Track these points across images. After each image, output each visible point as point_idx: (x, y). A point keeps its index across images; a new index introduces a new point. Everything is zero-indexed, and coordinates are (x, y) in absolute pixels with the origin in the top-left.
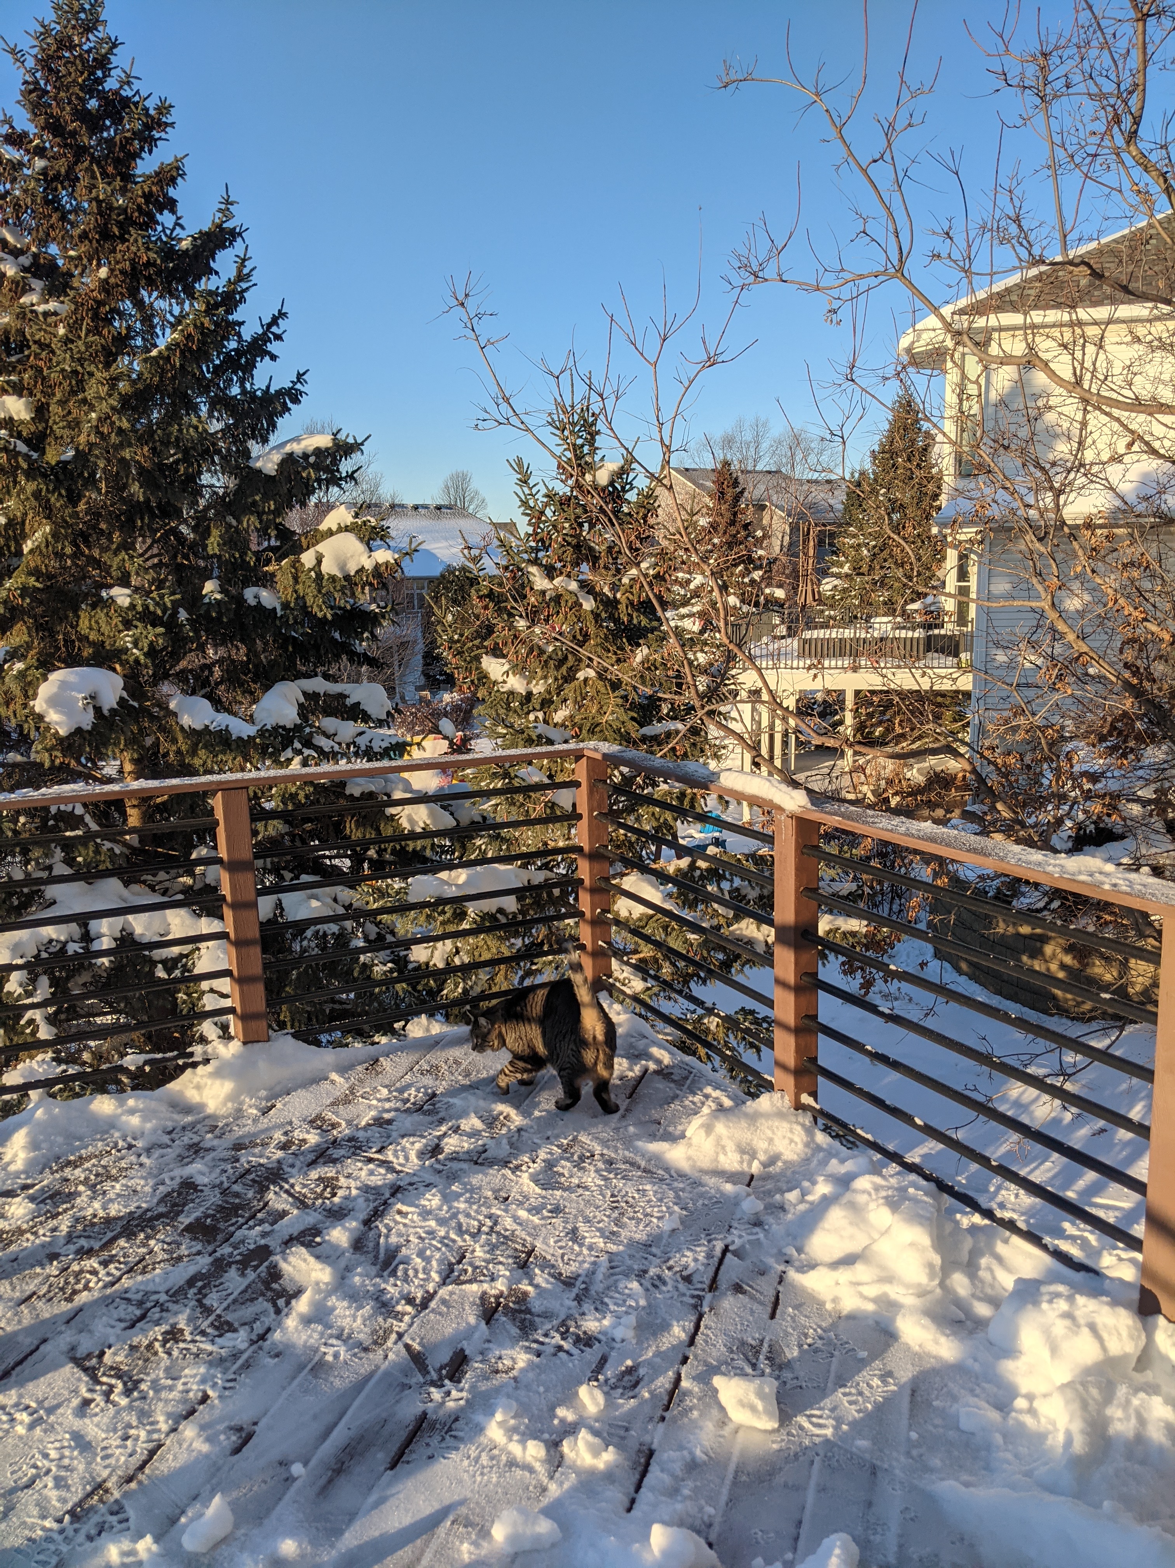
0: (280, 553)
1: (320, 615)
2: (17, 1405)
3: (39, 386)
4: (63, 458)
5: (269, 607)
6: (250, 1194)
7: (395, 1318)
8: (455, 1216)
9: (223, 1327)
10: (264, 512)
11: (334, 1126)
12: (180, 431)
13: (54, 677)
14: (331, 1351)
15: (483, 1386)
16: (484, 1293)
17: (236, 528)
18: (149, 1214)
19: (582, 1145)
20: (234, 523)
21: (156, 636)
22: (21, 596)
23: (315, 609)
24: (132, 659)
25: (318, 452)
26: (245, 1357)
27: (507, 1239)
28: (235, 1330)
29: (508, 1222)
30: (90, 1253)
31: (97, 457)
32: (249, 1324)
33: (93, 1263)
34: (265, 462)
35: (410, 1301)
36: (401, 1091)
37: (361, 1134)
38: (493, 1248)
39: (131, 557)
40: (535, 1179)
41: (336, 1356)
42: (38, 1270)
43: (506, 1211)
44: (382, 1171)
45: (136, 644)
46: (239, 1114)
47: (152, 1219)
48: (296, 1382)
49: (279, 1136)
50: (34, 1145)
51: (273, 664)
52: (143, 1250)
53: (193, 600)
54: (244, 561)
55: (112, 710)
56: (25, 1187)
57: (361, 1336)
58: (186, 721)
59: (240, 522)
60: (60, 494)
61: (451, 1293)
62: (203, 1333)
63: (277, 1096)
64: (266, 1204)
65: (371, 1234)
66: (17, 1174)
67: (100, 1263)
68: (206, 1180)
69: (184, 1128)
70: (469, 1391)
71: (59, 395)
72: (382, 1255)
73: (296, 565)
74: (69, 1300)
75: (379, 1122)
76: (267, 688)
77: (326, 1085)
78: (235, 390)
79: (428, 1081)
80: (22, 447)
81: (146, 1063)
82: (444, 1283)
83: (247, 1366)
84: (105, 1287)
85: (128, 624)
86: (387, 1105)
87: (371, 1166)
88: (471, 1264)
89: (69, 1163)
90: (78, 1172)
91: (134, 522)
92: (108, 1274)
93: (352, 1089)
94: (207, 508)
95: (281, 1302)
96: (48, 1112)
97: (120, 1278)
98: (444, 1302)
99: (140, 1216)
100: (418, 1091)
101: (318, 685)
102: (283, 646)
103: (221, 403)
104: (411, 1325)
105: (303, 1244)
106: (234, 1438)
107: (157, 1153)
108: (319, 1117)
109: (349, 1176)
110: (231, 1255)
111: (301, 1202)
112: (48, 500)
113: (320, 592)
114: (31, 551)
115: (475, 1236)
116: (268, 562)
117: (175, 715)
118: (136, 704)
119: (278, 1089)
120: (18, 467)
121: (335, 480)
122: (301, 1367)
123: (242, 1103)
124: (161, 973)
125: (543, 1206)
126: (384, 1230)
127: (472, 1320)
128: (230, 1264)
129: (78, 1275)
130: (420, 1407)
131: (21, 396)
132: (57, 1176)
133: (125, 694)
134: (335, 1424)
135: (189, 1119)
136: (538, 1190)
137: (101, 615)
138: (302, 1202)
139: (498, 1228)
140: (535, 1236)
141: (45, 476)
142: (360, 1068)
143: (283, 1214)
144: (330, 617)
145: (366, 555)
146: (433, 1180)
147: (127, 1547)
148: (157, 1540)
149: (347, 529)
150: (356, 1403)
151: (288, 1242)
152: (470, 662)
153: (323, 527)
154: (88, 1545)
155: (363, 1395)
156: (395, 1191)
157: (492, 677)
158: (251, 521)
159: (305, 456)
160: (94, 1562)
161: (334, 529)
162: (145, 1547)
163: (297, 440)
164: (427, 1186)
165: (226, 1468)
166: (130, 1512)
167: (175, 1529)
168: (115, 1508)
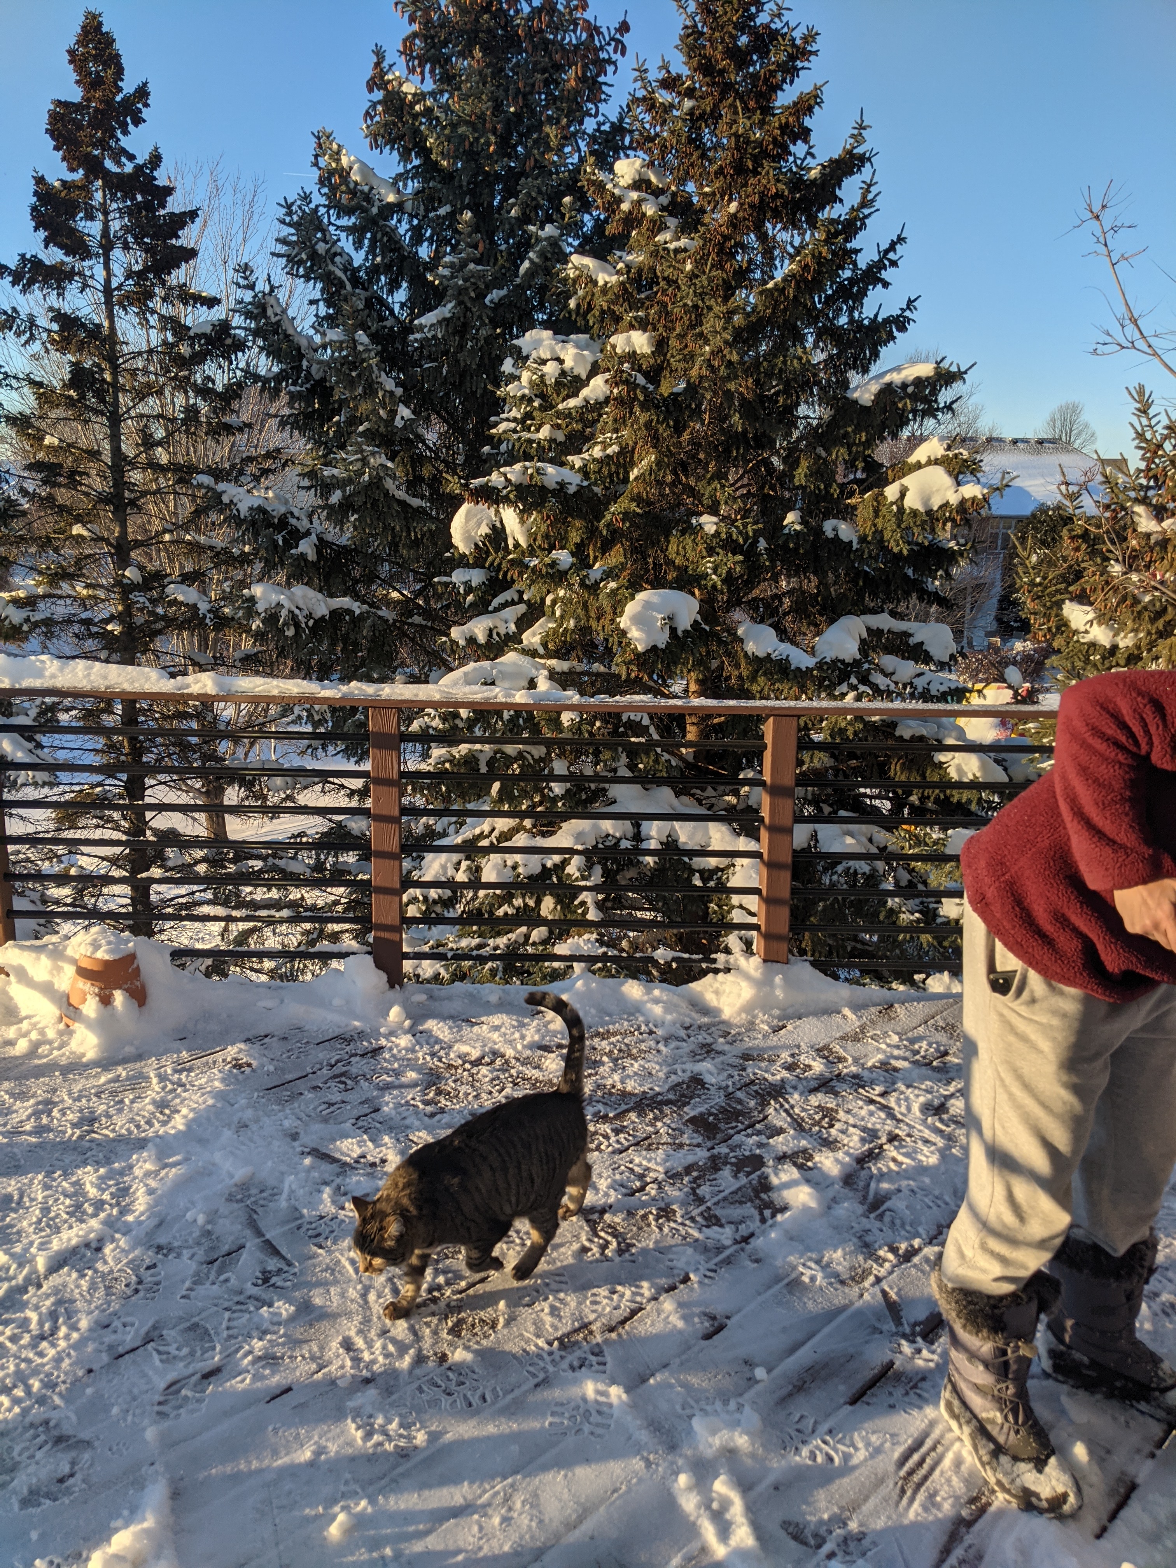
0: (864, 486)
1: (896, 550)
3: (663, 321)
4: (675, 390)
5: (846, 540)
6: (752, 1103)
7: (876, 1261)
9: (711, 1220)
10: (854, 444)
11: (841, 1059)
12: (784, 362)
13: (641, 596)
14: (808, 1273)
17: (825, 460)
18: (660, 1098)
20: (824, 454)
21: (735, 563)
22: (623, 520)
23: (892, 544)
24: (710, 584)
25: (919, 382)
26: (727, 1252)
28: (722, 1226)
31: (705, 388)
32: (736, 1223)
33: (606, 1128)
34: (863, 393)
35: (893, 1250)
36: (913, 1041)
37: (866, 1074)
39: (723, 486)
41: (813, 1279)
44: (883, 1115)
45: (715, 570)
46: (751, 1026)
47: (662, 1103)
48: (771, 1291)
49: (785, 1056)
51: (842, 597)
52: (650, 1129)
53: (774, 529)
54: (827, 492)
55: (685, 632)
56: (561, 1046)
57: (840, 1268)
58: (751, 647)
59: (829, 454)
60: (668, 425)
62: (692, 1219)
63: (789, 1018)
64: (766, 1117)
65: (863, 1174)
66: (555, 1033)
67: (613, 1130)
68: (713, 1081)
69: (700, 1027)
71: (678, 330)
72: (871, 1197)
73: (879, 498)
75: (884, 1065)
76: (832, 621)
77: (837, 1018)
78: (843, 320)
79: (942, 1037)
80: (641, 380)
81: (674, 959)
82: (930, 1243)
83: (728, 1261)
84: (613, 1152)
85: (711, 551)
86: (896, 1052)
87: (872, 1107)
89: (598, 1034)
90: (604, 1043)
91: (730, 452)
92: (618, 1142)
93: (863, 1028)
94: (799, 440)
95: (767, 1213)
96: (586, 984)
97: (627, 1149)
98: (927, 1261)
99: (652, 1098)
100: (930, 1045)
101: (884, 621)
102: (854, 581)
103: (827, 333)
104: (891, 1273)
105: (795, 1164)
106: (707, 1324)
107: (673, 1044)
108: (826, 1047)
109: (848, 1112)
110: (727, 1155)
111: (798, 1125)
112: (657, 430)
113: (899, 526)
114: (636, 478)
116: (851, 494)
117: (741, 640)
118: (707, 628)
119: (790, 1011)
120: (636, 398)
121: (931, 412)
122: (778, 1279)
123: (755, 1017)
124: (698, 882)
126: (876, 1174)
128: (726, 1163)
130: (888, 1356)
131: (645, 331)
133: (699, 618)
134: (803, 1343)
135: (706, 1020)
137: (688, 540)
138: (800, 1125)
141: (657, 407)
142: (873, 1009)
143: (780, 1131)
144: (905, 552)
145: (953, 489)
146: (933, 1138)
147: (601, 1387)
148: (627, 1391)
149: (936, 462)
150: (826, 1330)
151: (782, 1158)
152: (1051, 608)
153: (912, 460)
154: (570, 1374)
155: (834, 1324)
156: (893, 1138)
157: (1074, 625)
158: (841, 453)
159: (904, 386)
160: (574, 1392)
161: (923, 461)
162: (616, 1393)
163: (898, 369)
164: (926, 1141)
165: (696, 1349)
166: (609, 1359)
167: (644, 1387)
168: (596, 1350)
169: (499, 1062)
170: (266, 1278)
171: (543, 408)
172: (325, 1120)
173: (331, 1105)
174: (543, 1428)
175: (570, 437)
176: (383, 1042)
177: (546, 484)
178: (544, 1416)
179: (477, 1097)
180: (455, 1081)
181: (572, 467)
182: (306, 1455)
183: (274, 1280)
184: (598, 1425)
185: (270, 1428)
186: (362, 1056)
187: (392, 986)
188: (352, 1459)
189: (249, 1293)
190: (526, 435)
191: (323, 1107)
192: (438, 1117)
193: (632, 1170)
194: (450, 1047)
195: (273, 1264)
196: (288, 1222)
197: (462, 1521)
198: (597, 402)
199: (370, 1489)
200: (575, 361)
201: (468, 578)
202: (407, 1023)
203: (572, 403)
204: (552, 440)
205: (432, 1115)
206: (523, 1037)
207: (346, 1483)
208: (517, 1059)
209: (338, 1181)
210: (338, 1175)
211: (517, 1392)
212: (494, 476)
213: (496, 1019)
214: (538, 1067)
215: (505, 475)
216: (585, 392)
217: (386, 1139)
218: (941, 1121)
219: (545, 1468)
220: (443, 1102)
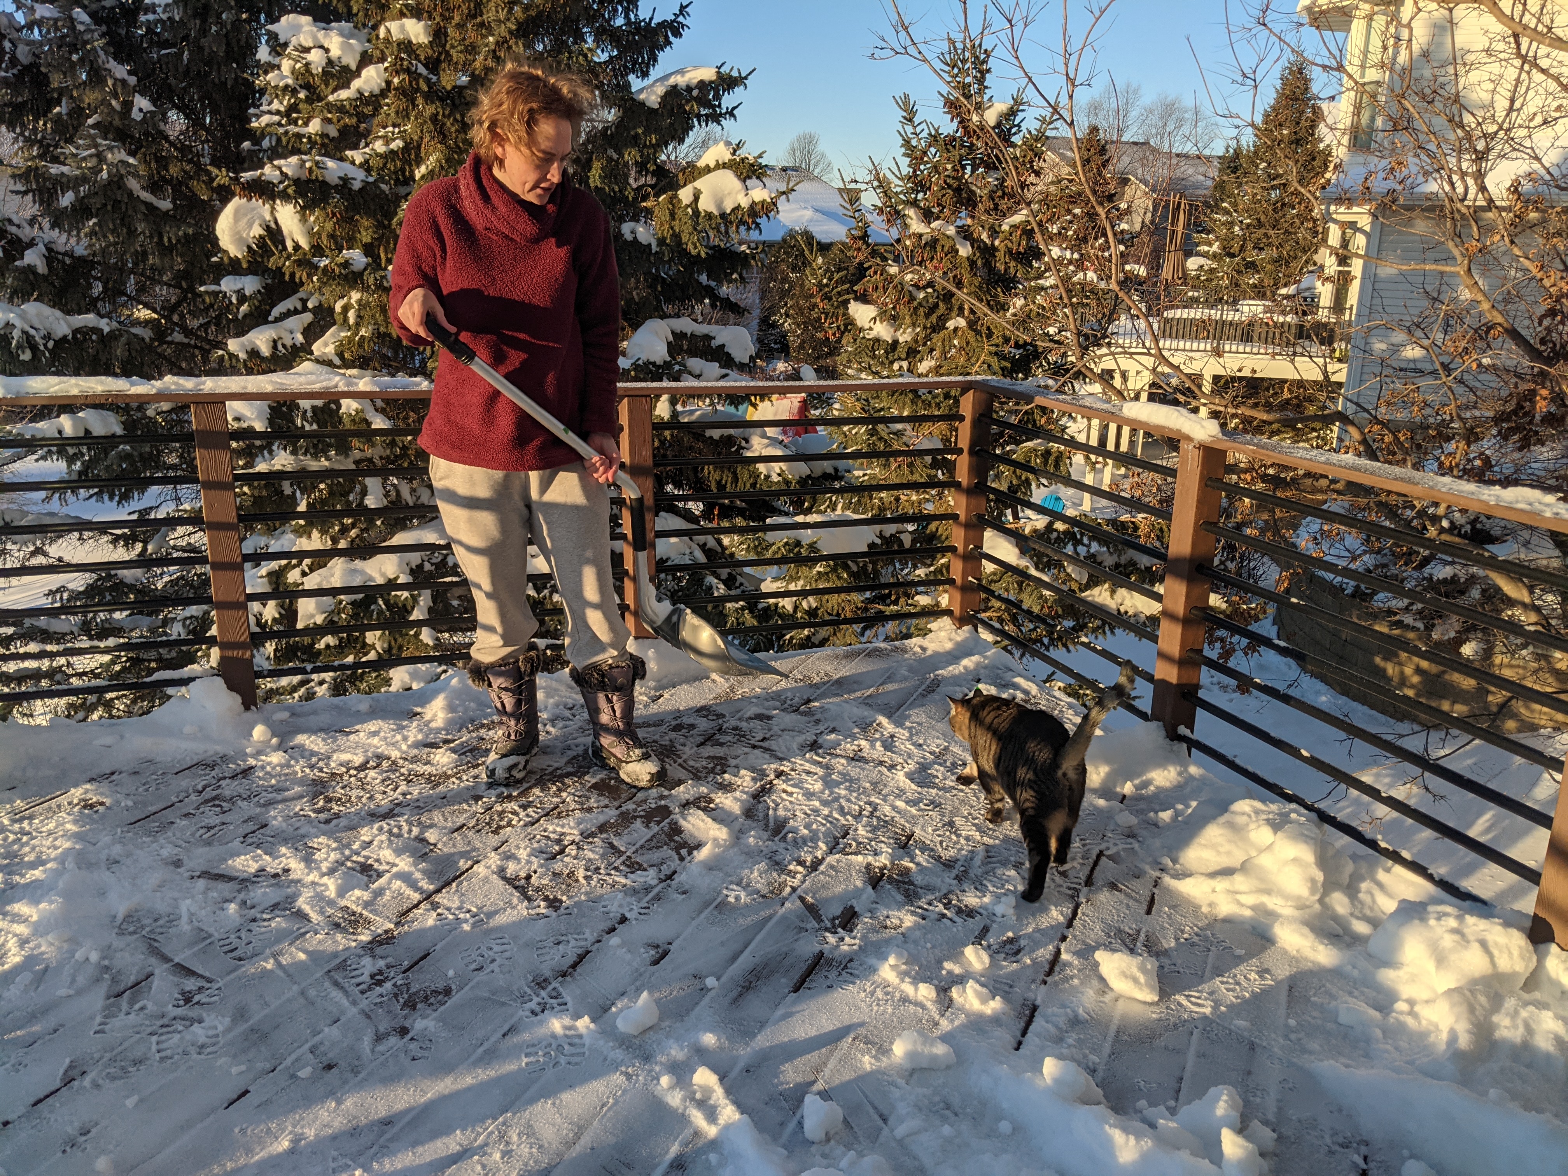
0: (657, 190)
1: (694, 253)
2: (460, 908)
3: (439, 9)
4: (458, 83)
5: (645, 243)
7: (788, 874)
8: (837, 799)
9: (633, 867)
10: (645, 146)
11: (719, 718)
12: (572, 59)
14: (733, 894)
15: (874, 937)
16: (869, 865)
17: (617, 161)
18: (558, 773)
19: (954, 754)
20: (615, 156)
23: (690, 246)
25: (702, 86)
26: (656, 891)
27: (887, 824)
28: (645, 870)
29: (887, 809)
30: (510, 798)
32: (658, 865)
33: (514, 806)
34: (647, 96)
35: (801, 863)
36: (779, 694)
38: (874, 829)
40: (910, 776)
41: (737, 898)
42: (465, 807)
43: (885, 800)
44: (767, 757)
47: (561, 777)
48: (703, 916)
50: (451, 708)
51: (643, 301)
52: (556, 800)
54: (623, 195)
56: (446, 742)
57: (759, 886)
59: (621, 155)
60: (455, 120)
61: (838, 861)
62: (616, 869)
63: (664, 688)
65: (761, 806)
66: (438, 731)
67: (520, 807)
70: (861, 939)
71: (457, 19)
72: (772, 824)
73: (674, 201)
74: (496, 832)
75: (760, 717)
76: (636, 326)
77: (707, 683)
78: (620, 21)
80: (422, 70)
82: (831, 852)
84: (526, 825)
86: (766, 704)
87: (757, 752)
88: (855, 840)
89: (483, 726)
90: (491, 733)
92: (528, 816)
93: (733, 689)
94: (588, 142)
95: (684, 852)
97: (538, 820)
98: (832, 867)
99: (551, 774)
100: (795, 696)
101: (686, 325)
103: (607, 34)
104: (803, 882)
105: (699, 808)
106: (653, 952)
107: (561, 724)
108: (704, 709)
109: (737, 758)
110: (635, 810)
112: (444, 124)
113: (695, 229)
115: (858, 817)
116: (646, 198)
119: (665, 681)
120: (418, 90)
121: (716, 118)
122: (707, 904)
125: (920, 800)
126: (772, 805)
127: (859, 884)
128: (635, 818)
129: (501, 814)
130: (817, 947)
131: (419, 19)
132: (474, 735)
134: (742, 952)
136: (913, 786)
139: (878, 814)
140: (914, 824)
141: (442, 100)
143: (679, 783)
144: (703, 255)
145: (743, 193)
146: (814, 769)
147: (567, 1021)
148: (593, 1020)
149: (725, 166)
150: (759, 937)
151: (686, 805)
152: (838, 307)
153: (701, 164)
154: (534, 1018)
155: (764, 931)
156: (779, 774)
157: (859, 324)
158: (631, 156)
159: (689, 89)
160: (541, 1031)
161: (712, 165)
162: (584, 1024)
163: (681, 72)
164: (808, 773)
165: (647, 975)
166: (568, 998)
167: (607, 1015)
168: (554, 994)
169: (385, 764)
170: (188, 998)
171: (309, 100)
172: (209, 843)
173: (209, 828)
174: (520, 1069)
175: (344, 132)
176: (252, 762)
177: (328, 179)
178: (519, 1058)
179: (371, 798)
180: (343, 788)
181: (353, 163)
182: (285, 1144)
183: (196, 998)
184: (572, 1055)
185: (237, 1130)
186: (232, 777)
187: (247, 708)
188: (334, 1138)
189: (172, 1015)
190: (292, 129)
191: (202, 831)
192: (334, 822)
193: (548, 838)
194: (329, 758)
195: (191, 984)
196: (196, 943)
197: (463, 1164)
198: (372, 95)
199: (362, 1160)
200: (342, 49)
201: (239, 286)
202: (275, 741)
203: (344, 94)
204: (324, 135)
205: (327, 821)
206: (405, 739)
207: (334, 1159)
208: (405, 759)
209: (242, 896)
210: (239, 891)
211: (486, 1045)
212: (267, 169)
213: (372, 726)
214: (428, 763)
215: (279, 168)
216: (356, 84)
217: (283, 850)
218: (818, 755)
219: (533, 1101)
220: (336, 808)
